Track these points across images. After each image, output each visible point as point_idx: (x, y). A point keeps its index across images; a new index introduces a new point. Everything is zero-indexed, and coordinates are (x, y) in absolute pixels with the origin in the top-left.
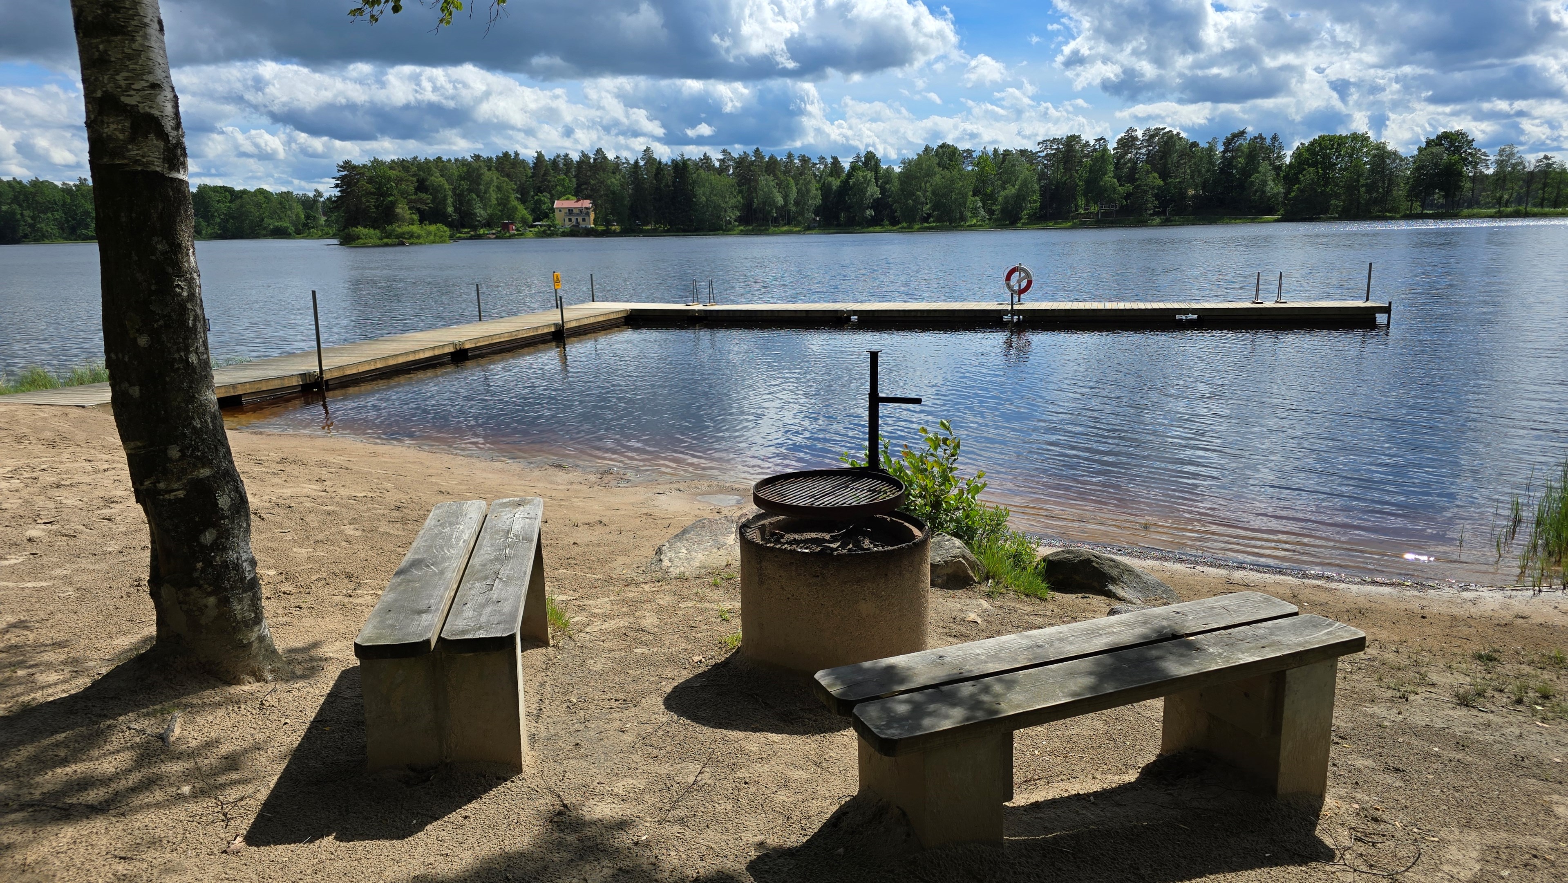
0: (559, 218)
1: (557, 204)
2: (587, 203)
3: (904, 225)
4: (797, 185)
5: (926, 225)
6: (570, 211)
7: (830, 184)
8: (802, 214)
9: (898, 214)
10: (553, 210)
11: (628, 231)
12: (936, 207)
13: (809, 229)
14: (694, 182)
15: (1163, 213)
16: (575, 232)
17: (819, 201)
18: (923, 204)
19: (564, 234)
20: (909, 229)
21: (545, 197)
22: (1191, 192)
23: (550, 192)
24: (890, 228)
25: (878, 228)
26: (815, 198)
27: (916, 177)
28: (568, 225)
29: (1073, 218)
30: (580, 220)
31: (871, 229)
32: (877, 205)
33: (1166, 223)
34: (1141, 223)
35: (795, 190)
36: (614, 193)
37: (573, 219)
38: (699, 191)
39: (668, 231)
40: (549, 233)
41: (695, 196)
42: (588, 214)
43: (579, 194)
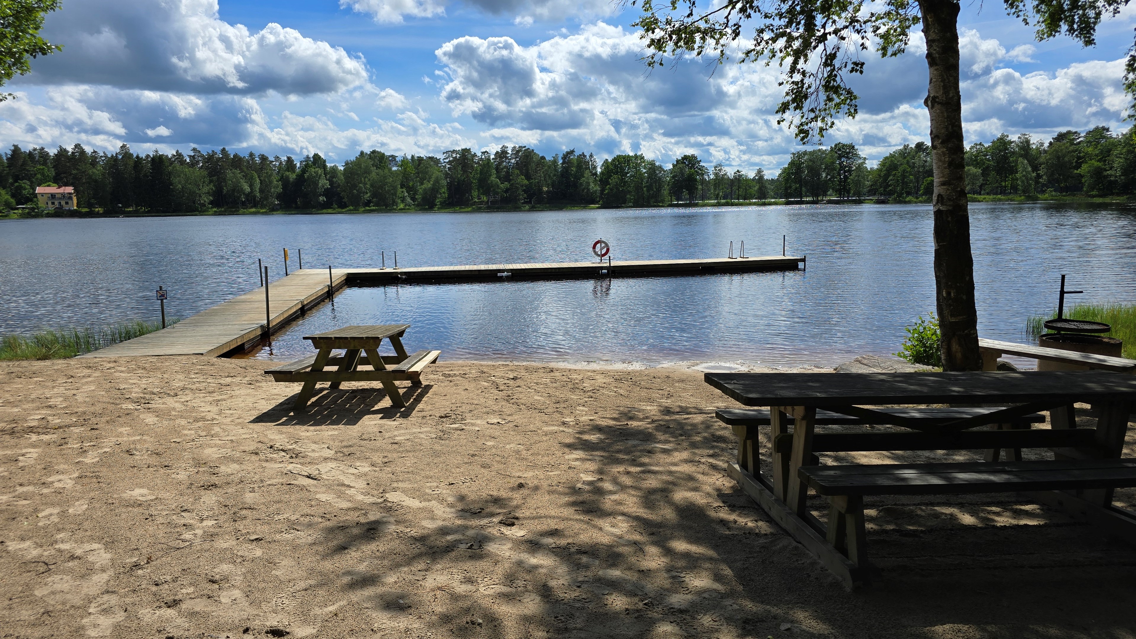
0: (42, 203)
1: (38, 190)
2: (70, 189)
3: (351, 208)
4: (259, 177)
5: (368, 208)
6: (53, 196)
7: (287, 177)
8: (266, 198)
9: (345, 200)
10: (36, 196)
11: (111, 213)
12: (374, 195)
13: (272, 210)
14: (170, 173)
15: (530, 202)
16: (59, 213)
17: (280, 190)
18: (364, 193)
19: (49, 215)
20: (355, 211)
21: (25, 184)
22: (545, 189)
23: (29, 180)
24: (340, 210)
25: (330, 211)
26: (277, 187)
27: (357, 174)
28: (51, 208)
29: (472, 205)
30: (63, 203)
31: (325, 211)
32: (327, 193)
33: (533, 209)
34: (516, 209)
35: (258, 181)
36: (96, 181)
37: (56, 203)
38: (175, 180)
39: (148, 212)
40: (34, 214)
41: (172, 184)
42: (71, 198)
43: (59, 181)
